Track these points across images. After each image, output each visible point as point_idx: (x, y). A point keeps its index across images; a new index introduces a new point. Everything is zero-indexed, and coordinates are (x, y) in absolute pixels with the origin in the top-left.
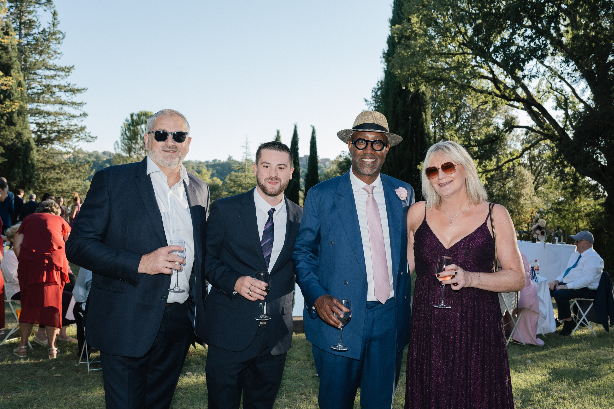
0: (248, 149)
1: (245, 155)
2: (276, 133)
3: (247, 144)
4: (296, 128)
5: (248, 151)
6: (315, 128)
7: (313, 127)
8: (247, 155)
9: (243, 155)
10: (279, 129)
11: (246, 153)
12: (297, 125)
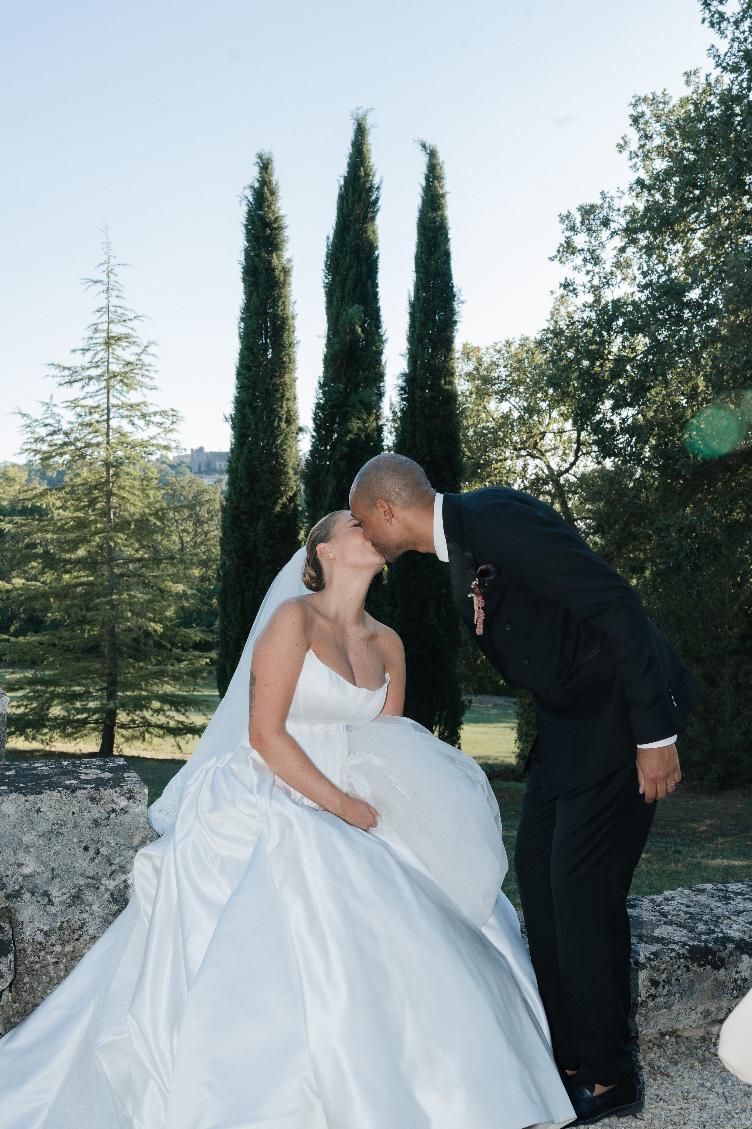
0: (113, 293)
1: (105, 318)
2: (255, 172)
3: (109, 273)
4: (360, 132)
5: (114, 301)
6: (442, 157)
7: (432, 155)
8: (110, 322)
9: (95, 318)
10: (266, 150)
11: (105, 310)
12: (369, 123)
